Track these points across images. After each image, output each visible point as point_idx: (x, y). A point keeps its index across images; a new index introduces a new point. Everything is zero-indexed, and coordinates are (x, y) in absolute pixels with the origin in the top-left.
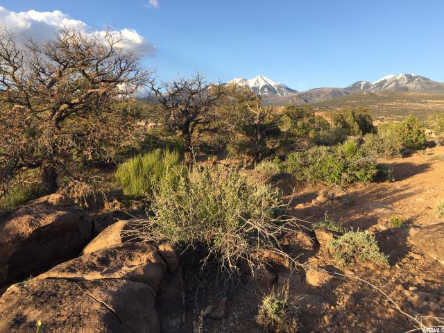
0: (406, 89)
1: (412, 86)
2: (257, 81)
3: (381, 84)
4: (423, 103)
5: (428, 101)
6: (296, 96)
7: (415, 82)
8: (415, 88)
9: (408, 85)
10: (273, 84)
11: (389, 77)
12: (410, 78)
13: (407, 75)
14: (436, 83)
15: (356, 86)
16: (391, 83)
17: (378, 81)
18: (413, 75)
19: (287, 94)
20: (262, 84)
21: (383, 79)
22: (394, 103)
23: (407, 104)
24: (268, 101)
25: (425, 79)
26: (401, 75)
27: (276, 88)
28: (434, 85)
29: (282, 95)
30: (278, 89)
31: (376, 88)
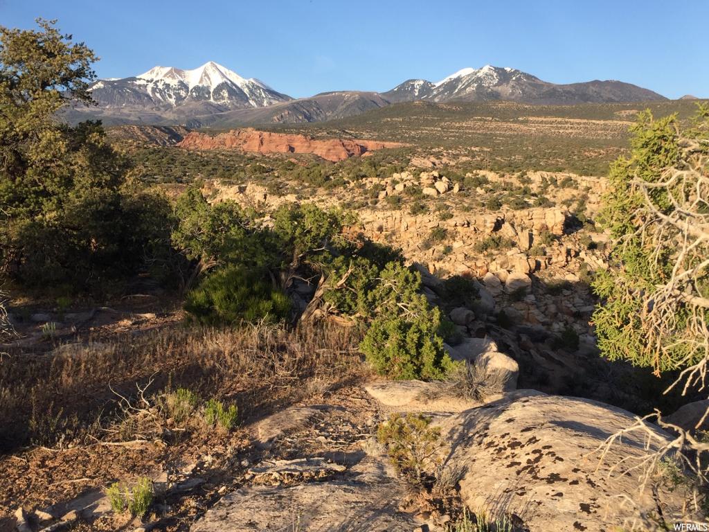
0: (496, 96)
1: (506, 89)
2: (206, 75)
3: (451, 86)
4: (522, 122)
5: (531, 119)
6: (288, 108)
7: (512, 83)
8: (512, 94)
9: (499, 89)
10: (239, 81)
11: (465, 72)
12: (504, 76)
13: (497, 70)
14: (549, 85)
15: (406, 88)
16: (469, 85)
17: (446, 80)
18: (508, 69)
19: (271, 103)
20: (215, 81)
21: (454, 76)
22: (470, 123)
23: (494, 125)
24: (228, 117)
25: (528, 77)
26: (486, 69)
27: (246, 91)
28: (545, 89)
29: (260, 104)
30: (251, 91)
31: (443, 92)
